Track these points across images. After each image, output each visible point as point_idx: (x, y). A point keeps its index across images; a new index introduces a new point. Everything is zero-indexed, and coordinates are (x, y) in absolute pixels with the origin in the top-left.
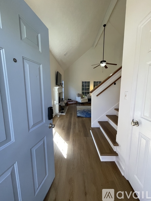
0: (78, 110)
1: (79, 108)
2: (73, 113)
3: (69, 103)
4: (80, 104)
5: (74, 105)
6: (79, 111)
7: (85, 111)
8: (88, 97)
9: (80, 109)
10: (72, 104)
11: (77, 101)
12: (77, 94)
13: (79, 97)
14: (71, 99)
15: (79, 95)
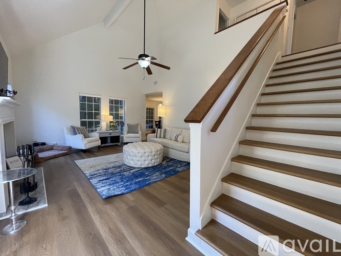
0: (87, 173)
1: (86, 165)
2: (80, 190)
3: (41, 155)
4: (82, 154)
5: (62, 159)
6: (93, 176)
7: (110, 171)
8: (100, 133)
9: (92, 170)
10: (55, 157)
11: (70, 148)
12: (67, 128)
13: (75, 134)
14: (44, 144)
15: (74, 131)
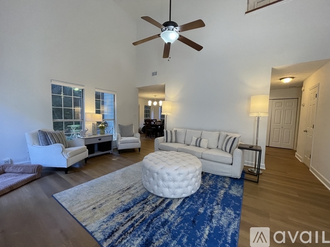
4: (63, 176)
11: (39, 168)
12: (31, 134)
15: (46, 138)
